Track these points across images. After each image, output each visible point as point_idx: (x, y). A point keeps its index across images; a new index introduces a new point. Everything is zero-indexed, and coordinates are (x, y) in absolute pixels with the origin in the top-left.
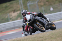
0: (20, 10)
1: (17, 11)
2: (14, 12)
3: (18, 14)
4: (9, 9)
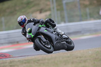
0: (50, 10)
1: (46, 11)
2: (41, 12)
3: (46, 15)
4: (33, 6)
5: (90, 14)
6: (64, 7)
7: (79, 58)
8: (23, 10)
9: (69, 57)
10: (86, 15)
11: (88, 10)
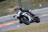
2: (11, 8)
5: (35, 7)
6: (22, 4)
7: (32, 28)
8: (3, 7)
9: (27, 28)
10: (33, 7)
11: (34, 5)
